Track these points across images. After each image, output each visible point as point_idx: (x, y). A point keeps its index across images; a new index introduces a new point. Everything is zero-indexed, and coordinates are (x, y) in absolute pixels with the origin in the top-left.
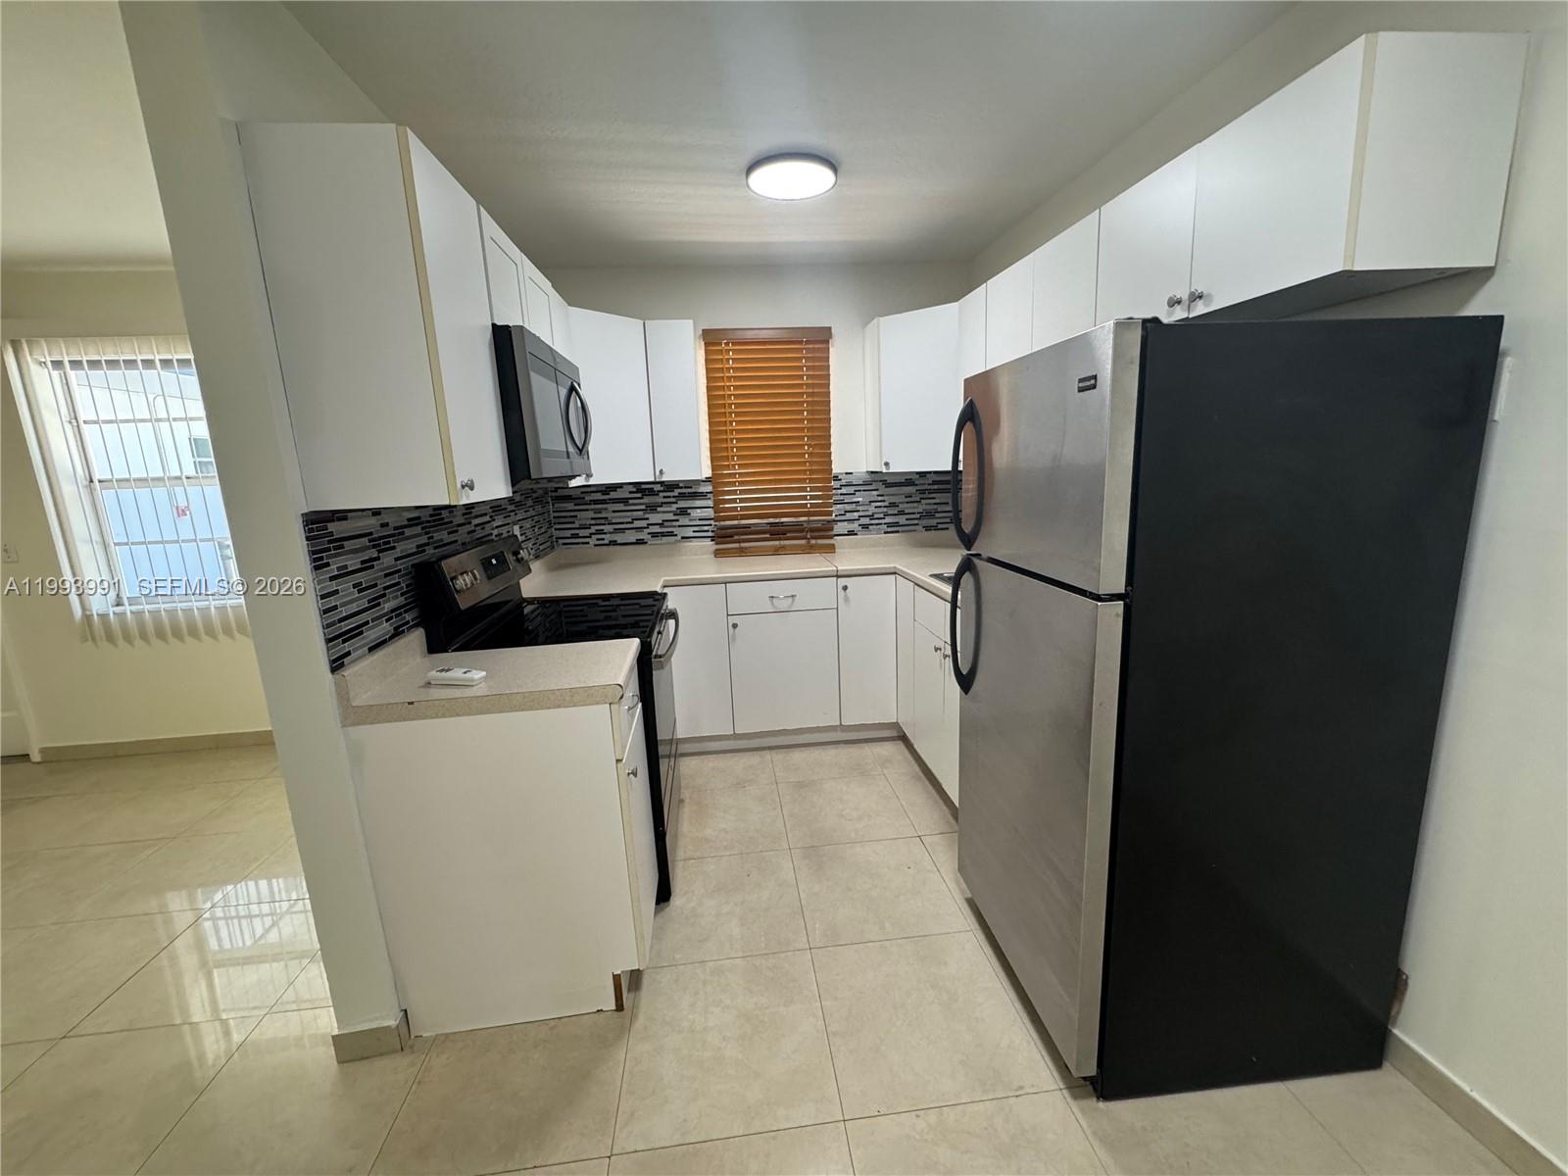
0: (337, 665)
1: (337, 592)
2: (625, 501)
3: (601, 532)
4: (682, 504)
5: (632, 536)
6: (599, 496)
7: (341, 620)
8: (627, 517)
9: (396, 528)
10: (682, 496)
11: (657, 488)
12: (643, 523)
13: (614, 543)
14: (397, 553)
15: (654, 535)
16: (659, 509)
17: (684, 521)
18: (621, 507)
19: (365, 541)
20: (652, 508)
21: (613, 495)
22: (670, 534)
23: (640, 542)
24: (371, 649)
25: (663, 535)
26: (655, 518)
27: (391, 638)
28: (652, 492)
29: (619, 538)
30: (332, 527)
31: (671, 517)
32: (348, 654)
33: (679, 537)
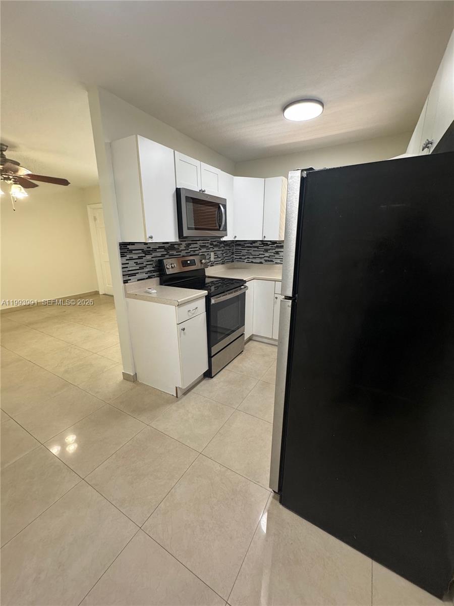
0: (125, 282)
1: (128, 263)
2: (257, 247)
3: (248, 258)
4: (277, 250)
5: (258, 260)
6: (249, 245)
7: (128, 271)
8: (257, 253)
9: (153, 249)
10: (277, 247)
11: (269, 243)
12: (263, 256)
13: (252, 262)
14: (152, 256)
15: (266, 261)
16: (269, 251)
17: (277, 256)
18: (256, 249)
19: (141, 251)
20: (266, 251)
21: (254, 245)
22: (272, 261)
23: (261, 263)
24: (138, 280)
25: (269, 261)
26: (267, 254)
27: (147, 278)
28: (267, 245)
29: (254, 261)
30: (128, 246)
31: (272, 254)
32: (130, 280)
33: (274, 263)
